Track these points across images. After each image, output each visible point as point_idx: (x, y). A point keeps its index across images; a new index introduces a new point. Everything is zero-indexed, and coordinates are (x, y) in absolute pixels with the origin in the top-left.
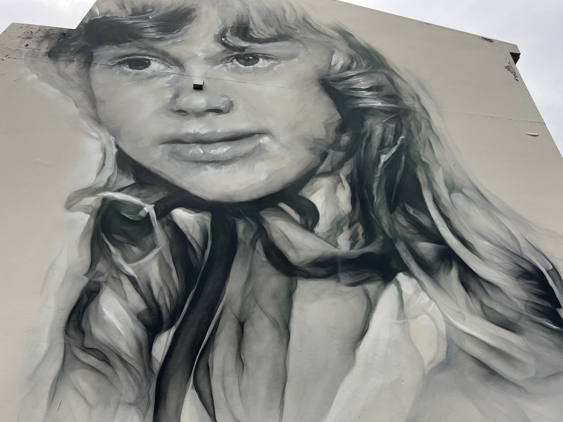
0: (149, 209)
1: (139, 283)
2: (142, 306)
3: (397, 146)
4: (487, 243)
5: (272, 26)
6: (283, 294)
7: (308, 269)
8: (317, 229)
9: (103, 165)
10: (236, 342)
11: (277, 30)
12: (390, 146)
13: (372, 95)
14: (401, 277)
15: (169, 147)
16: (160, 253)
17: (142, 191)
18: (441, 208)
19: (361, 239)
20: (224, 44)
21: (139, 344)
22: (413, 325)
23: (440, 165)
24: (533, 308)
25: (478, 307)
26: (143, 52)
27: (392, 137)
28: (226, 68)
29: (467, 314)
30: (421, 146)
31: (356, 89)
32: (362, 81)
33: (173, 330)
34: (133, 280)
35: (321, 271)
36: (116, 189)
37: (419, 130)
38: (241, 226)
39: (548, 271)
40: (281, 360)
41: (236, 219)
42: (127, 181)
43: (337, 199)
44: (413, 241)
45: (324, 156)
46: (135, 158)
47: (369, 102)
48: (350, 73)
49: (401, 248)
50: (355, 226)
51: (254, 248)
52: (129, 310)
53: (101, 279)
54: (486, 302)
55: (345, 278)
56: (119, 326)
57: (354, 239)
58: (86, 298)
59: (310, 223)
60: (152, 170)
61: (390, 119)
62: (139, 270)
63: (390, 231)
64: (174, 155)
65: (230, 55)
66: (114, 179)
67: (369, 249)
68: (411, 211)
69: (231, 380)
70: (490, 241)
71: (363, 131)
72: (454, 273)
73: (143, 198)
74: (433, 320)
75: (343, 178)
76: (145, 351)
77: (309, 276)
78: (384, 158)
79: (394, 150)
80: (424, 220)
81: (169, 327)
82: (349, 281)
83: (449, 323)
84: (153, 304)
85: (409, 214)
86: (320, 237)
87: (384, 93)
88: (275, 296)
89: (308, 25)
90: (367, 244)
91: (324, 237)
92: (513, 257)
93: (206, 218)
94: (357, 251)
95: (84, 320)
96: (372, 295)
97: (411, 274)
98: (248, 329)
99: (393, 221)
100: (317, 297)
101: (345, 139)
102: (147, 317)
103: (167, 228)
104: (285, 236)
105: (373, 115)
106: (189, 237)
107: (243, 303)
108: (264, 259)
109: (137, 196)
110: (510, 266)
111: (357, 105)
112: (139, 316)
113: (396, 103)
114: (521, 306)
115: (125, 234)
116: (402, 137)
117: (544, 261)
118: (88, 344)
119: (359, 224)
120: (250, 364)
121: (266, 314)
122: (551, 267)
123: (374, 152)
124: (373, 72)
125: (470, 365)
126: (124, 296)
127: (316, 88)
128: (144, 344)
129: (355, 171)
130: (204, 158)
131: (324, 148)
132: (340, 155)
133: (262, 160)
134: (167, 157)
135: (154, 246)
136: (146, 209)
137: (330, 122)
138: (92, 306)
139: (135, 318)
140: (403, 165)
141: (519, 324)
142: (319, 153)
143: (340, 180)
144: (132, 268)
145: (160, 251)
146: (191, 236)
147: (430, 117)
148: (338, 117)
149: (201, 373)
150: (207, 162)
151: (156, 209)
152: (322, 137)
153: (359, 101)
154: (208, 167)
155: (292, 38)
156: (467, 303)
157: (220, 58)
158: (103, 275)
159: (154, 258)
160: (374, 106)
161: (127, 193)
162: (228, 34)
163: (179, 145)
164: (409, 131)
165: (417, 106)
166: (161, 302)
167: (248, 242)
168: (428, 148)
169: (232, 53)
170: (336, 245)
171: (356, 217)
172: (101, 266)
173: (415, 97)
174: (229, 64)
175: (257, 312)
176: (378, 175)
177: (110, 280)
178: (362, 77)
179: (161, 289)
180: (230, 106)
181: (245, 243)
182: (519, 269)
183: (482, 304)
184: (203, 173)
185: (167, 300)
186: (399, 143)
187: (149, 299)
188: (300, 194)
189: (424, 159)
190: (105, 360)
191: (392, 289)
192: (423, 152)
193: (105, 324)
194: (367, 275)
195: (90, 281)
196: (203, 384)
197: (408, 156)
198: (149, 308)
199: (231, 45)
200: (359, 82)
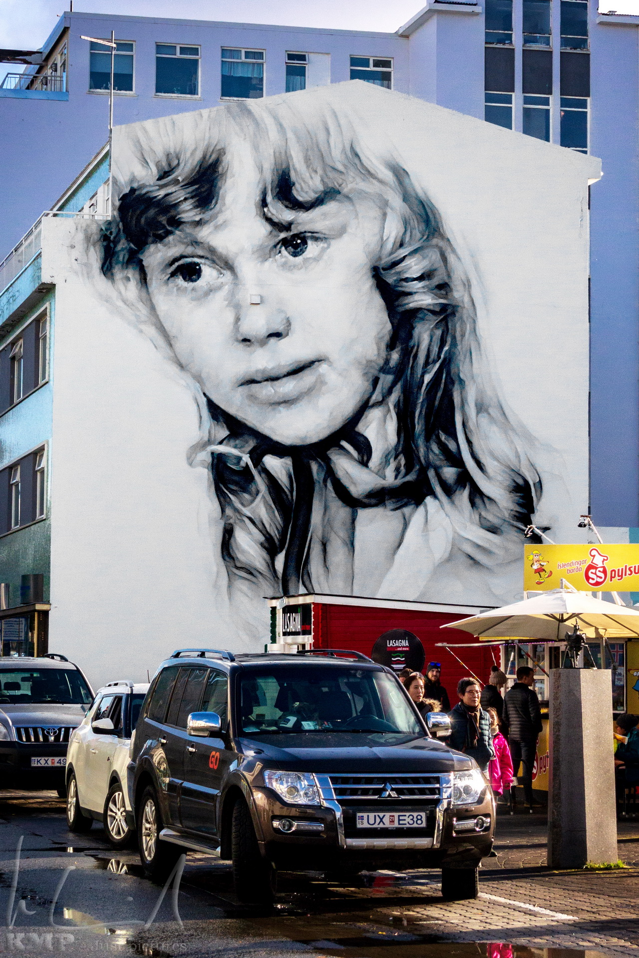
0: (246, 459)
1: (257, 523)
2: (262, 538)
3: (440, 361)
4: (496, 463)
5: (316, 172)
6: (349, 521)
7: (366, 501)
8: (371, 464)
9: (201, 417)
10: (322, 556)
11: (322, 180)
12: (435, 362)
13: (423, 287)
14: (429, 500)
15: (245, 388)
16: (263, 497)
17: (237, 442)
18: (467, 431)
19: (403, 469)
20: (269, 220)
21: (267, 563)
22: (432, 534)
23: (475, 382)
24: (515, 516)
25: (477, 517)
26: (190, 250)
27: (437, 350)
28: (276, 264)
29: (468, 524)
30: (462, 359)
31: (407, 280)
32: (415, 265)
33: (284, 552)
34: (250, 519)
35: (373, 501)
36: (217, 442)
37: (463, 336)
38: (314, 467)
39: (534, 484)
40: (349, 566)
41: (310, 462)
42: (223, 433)
43: (385, 430)
44: (441, 467)
45: (375, 381)
46: (223, 406)
47: (420, 299)
48: (403, 252)
49: (431, 474)
50: (399, 458)
51: (326, 486)
52: (255, 541)
53: (231, 521)
54: (483, 514)
55: (390, 504)
56: (252, 552)
57: (397, 470)
58: (227, 536)
59: (365, 458)
60: (239, 418)
61: (437, 323)
62: (253, 512)
63: (424, 459)
64: (252, 398)
65: (277, 240)
66: (213, 432)
67: (409, 478)
68: (443, 437)
69: (322, 579)
70: (498, 461)
71: (411, 344)
72: (466, 492)
73: (240, 448)
74: (446, 530)
75: (392, 407)
76: (271, 567)
77: (365, 506)
78: (428, 378)
79: (437, 365)
80: (452, 446)
81: (281, 551)
82: (392, 507)
83: (455, 532)
84: (267, 536)
85: (441, 441)
86: (373, 472)
87: (436, 281)
88: (344, 524)
89: (357, 161)
90: (406, 474)
91: (376, 470)
92: (511, 473)
93: (288, 462)
94: (399, 482)
95: (231, 551)
96: (406, 518)
97: (435, 497)
98: (329, 549)
99: (428, 448)
100: (371, 521)
101: (395, 356)
102: (266, 545)
103: (263, 475)
104: (347, 473)
105: (422, 319)
106: (280, 482)
107: (324, 531)
108: (334, 495)
109: (235, 447)
110: (508, 482)
111: (407, 306)
112: (262, 544)
113: (445, 297)
114: (506, 514)
115: (236, 483)
116: (446, 348)
117: (534, 476)
118: (238, 565)
119: (402, 455)
120: (332, 568)
121: (339, 536)
122: (538, 480)
123: (419, 371)
124: (427, 247)
125: (464, 559)
126: (250, 533)
127: (368, 284)
128: (269, 562)
129: (402, 398)
130: (276, 399)
131: (376, 373)
132: (390, 378)
133: (324, 394)
134: (246, 402)
135: (258, 492)
136: (243, 459)
137: (381, 335)
138: (232, 540)
139: (260, 546)
140: (442, 386)
141: (502, 528)
142: (371, 380)
143: (389, 410)
144: (249, 511)
145: (263, 495)
146: (281, 481)
147: (476, 315)
148: (389, 326)
149: (306, 577)
150: (279, 403)
151: (251, 457)
152: (375, 358)
153: (409, 299)
154: (281, 408)
155: (339, 192)
156: (471, 516)
157: (267, 246)
158: (231, 518)
159: (260, 502)
160: (422, 304)
161: (227, 445)
162: (269, 199)
163: (254, 386)
164: (454, 338)
165: (466, 299)
166: (273, 534)
167: (321, 482)
168: (468, 360)
169: (279, 236)
170: (384, 478)
171: (400, 449)
172: (229, 511)
173: (466, 284)
174: (278, 257)
175: (333, 537)
176: (421, 400)
177: (237, 521)
178: (414, 257)
179: (271, 525)
180: (288, 326)
181: (319, 482)
182: (515, 485)
183: (480, 515)
184: (278, 415)
185: (276, 532)
186: (442, 356)
187: (265, 532)
188: (356, 429)
189: (462, 376)
190: (251, 573)
191: (421, 509)
192: (463, 366)
193: (243, 552)
194: (405, 500)
195: (225, 523)
196: (307, 583)
197: (448, 373)
198: (267, 539)
199: (276, 220)
200: (411, 268)
